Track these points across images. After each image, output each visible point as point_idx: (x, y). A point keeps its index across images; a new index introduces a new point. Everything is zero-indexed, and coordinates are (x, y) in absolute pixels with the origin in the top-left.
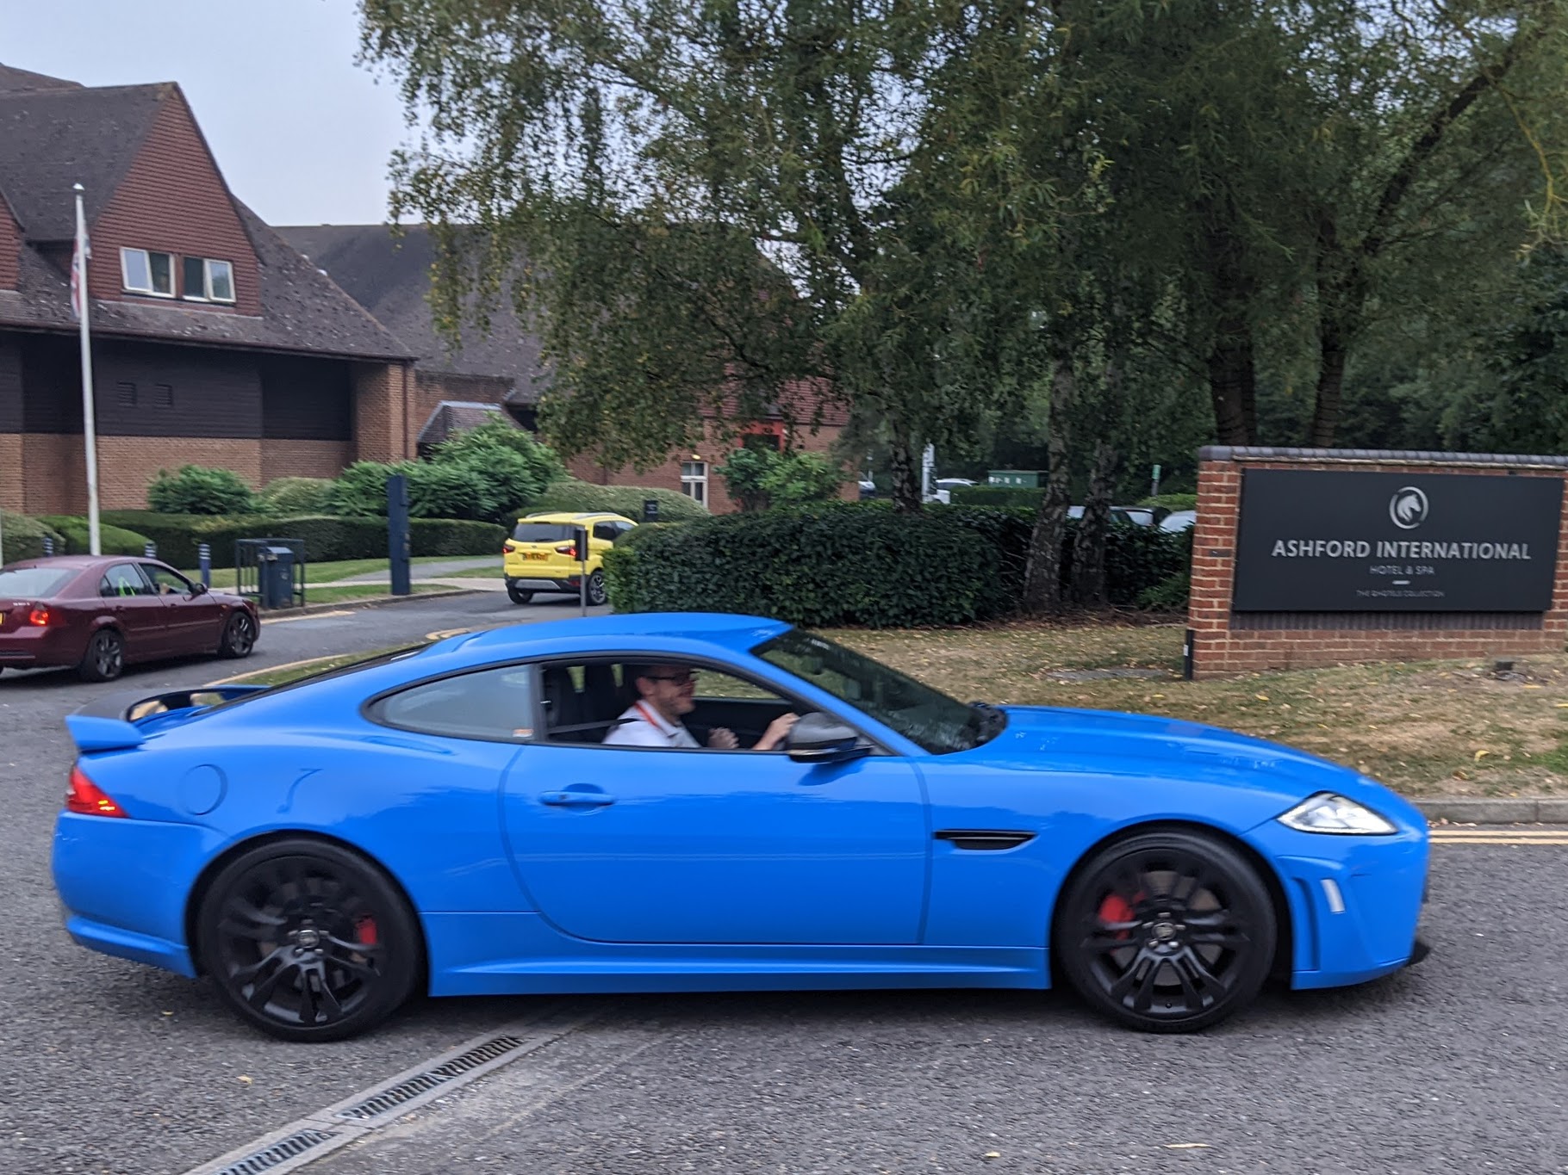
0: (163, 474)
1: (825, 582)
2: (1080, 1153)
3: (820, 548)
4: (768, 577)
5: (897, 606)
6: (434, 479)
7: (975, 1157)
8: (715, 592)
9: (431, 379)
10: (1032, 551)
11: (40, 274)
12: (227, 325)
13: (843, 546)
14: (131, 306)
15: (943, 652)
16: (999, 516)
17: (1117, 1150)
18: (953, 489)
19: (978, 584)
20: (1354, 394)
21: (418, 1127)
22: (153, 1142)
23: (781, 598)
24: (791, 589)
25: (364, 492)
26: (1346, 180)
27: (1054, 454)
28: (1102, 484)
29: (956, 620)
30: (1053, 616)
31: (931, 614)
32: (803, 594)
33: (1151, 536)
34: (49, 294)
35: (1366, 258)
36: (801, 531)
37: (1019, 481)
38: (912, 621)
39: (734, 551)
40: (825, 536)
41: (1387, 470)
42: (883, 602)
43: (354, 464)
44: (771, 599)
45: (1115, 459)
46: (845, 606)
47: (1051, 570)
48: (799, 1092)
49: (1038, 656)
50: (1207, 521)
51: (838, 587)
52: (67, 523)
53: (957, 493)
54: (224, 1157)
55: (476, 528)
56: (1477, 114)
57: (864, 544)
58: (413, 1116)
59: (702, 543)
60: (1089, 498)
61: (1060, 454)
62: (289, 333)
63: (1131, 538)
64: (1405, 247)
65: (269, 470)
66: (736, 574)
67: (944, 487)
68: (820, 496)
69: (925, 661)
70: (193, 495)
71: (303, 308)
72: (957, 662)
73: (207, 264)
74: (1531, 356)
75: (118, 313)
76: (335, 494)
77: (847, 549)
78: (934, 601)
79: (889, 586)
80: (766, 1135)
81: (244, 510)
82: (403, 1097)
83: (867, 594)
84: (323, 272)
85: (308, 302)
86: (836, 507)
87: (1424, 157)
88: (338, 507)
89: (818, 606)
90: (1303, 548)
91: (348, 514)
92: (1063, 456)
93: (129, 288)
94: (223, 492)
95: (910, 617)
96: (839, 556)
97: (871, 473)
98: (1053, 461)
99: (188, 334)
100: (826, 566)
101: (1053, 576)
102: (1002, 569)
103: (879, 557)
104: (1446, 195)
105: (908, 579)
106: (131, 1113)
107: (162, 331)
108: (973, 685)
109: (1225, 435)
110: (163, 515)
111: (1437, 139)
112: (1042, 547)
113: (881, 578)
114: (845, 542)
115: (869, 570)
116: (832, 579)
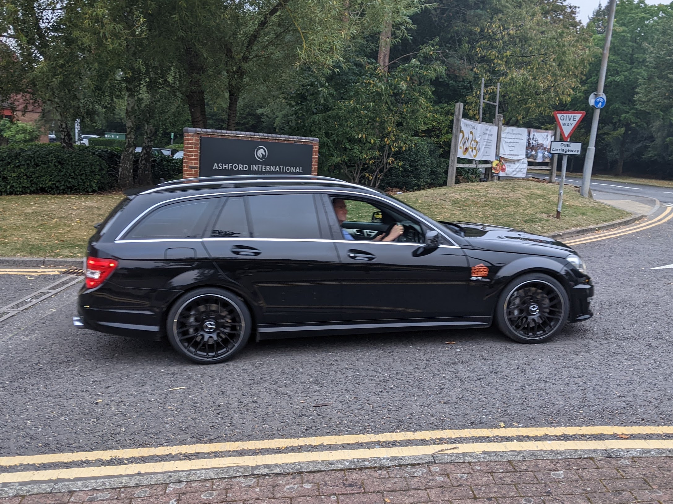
1: (31, 176)
2: (135, 396)
3: (28, 162)
4: (5, 173)
5: (64, 185)
7: (92, 403)
10: (121, 165)
13: (39, 161)
15: (83, 204)
16: (107, 151)
17: (150, 394)
18: (90, 140)
19: (98, 177)
20: (245, 111)
23: (12, 182)
24: (16, 178)
26: (235, 34)
27: (129, 128)
28: (149, 140)
29: (90, 191)
31: (79, 189)
32: (22, 180)
33: (169, 160)
35: (243, 63)
36: (20, 155)
37: (118, 137)
38: (71, 191)
40: (31, 157)
41: (253, 140)
42: (57, 184)
44: (7, 182)
45: (154, 130)
46: (41, 186)
47: (129, 172)
48: (16, 385)
50: (188, 155)
51: (37, 178)
53: (91, 141)
56: (280, 15)
57: (48, 161)
60: (144, 145)
61: (130, 127)
63: (161, 160)
64: (258, 60)
67: (86, 138)
68: (31, 140)
69: (75, 208)
72: (89, 208)
74: (302, 102)
77: (40, 163)
78: (80, 183)
79: (60, 177)
83: (50, 181)
86: (36, 145)
87: (262, 29)
89: (29, 185)
90: (224, 167)
92: (132, 128)
95: (69, 190)
96: (37, 165)
97: (54, 132)
98: (128, 130)
100: (31, 169)
101: (130, 174)
102: (108, 171)
103: (55, 166)
104: (271, 43)
105: (68, 175)
108: (96, 217)
109: (195, 123)
111: (267, 22)
112: (125, 163)
113: (56, 174)
114: (39, 159)
115: (50, 171)
116: (34, 174)
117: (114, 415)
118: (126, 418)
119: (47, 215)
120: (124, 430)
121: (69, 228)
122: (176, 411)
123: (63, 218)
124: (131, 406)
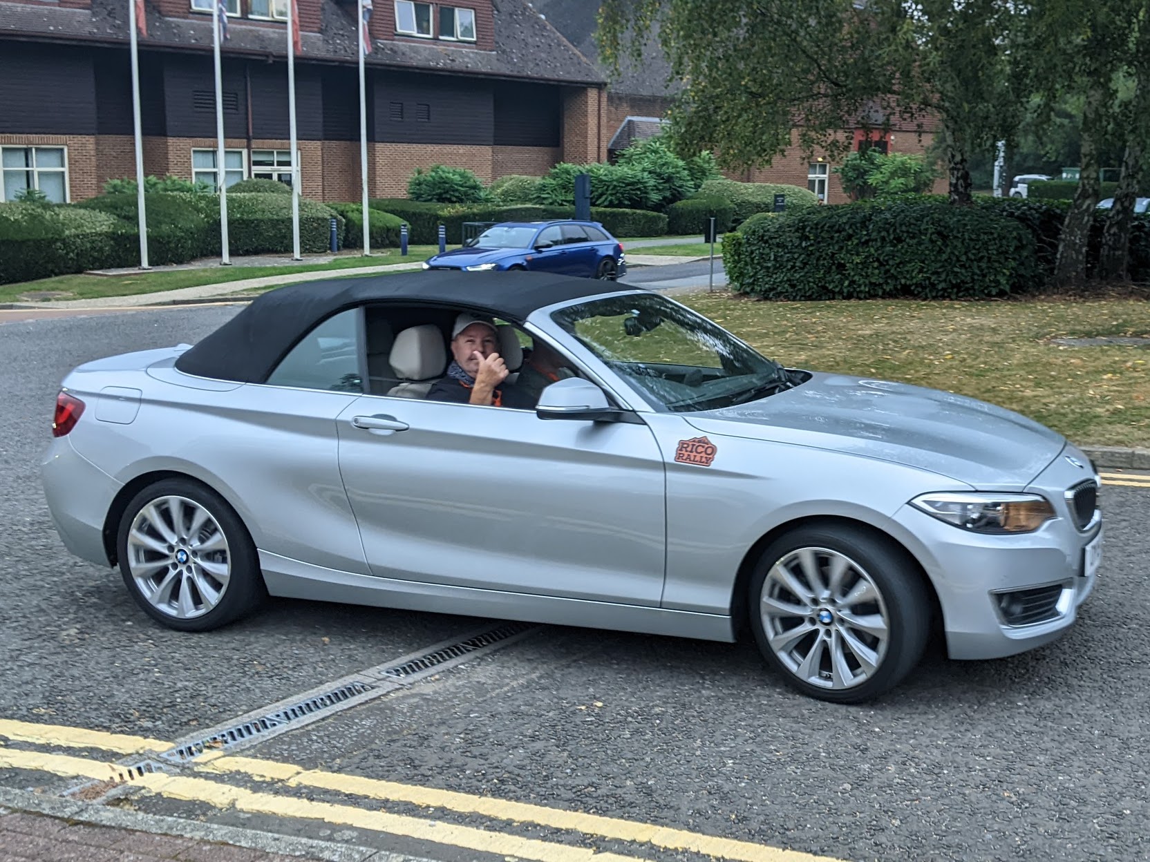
0: (419, 173)
1: (887, 261)
2: (944, 751)
3: (884, 233)
4: (842, 257)
5: (945, 281)
6: (615, 178)
7: (856, 747)
8: (800, 268)
9: (620, 99)
10: (1063, 236)
11: (337, 21)
12: (470, 58)
13: (903, 232)
14: (401, 45)
15: (969, 320)
16: (1040, 207)
17: (977, 752)
18: (1031, 185)
19: (1013, 264)
21: (437, 686)
22: (244, 684)
23: (852, 274)
24: (860, 266)
25: (564, 187)
29: (994, 293)
30: (1079, 291)
31: (973, 288)
32: (870, 271)
34: (343, 35)
36: (870, 220)
37: (1073, 176)
38: (957, 293)
39: (816, 236)
40: (889, 224)
42: (933, 278)
43: (557, 165)
44: (844, 275)
46: (903, 281)
47: (1079, 252)
49: (1050, 325)
51: (898, 265)
52: (347, 208)
54: (290, 699)
55: (644, 215)
57: (920, 231)
58: (437, 677)
59: (793, 229)
60: (1118, 192)
61: (1089, 154)
62: (515, 64)
65: (498, 169)
66: (817, 254)
68: (916, 190)
69: (951, 328)
70: (439, 188)
71: (526, 44)
72: (978, 329)
73: (457, 10)
75: (391, 49)
76: (543, 188)
77: (905, 235)
78: (976, 277)
79: (939, 265)
80: (695, 714)
81: (476, 200)
82: (435, 662)
83: (921, 271)
84: (543, 17)
85: (530, 40)
88: (544, 199)
89: (881, 281)
91: (551, 204)
92: (1093, 157)
93: (399, 31)
94: (461, 186)
95: (955, 290)
96: (899, 240)
98: (1084, 161)
99: (441, 65)
100: (888, 248)
101: (1081, 257)
102: (1036, 251)
103: (931, 241)
105: (954, 259)
106: (238, 660)
107: (422, 64)
110: (418, 203)
112: (1072, 233)
113: (933, 258)
114: (904, 228)
115: (923, 251)
116: (893, 259)
117: (890, 786)
118: (909, 797)
119: (895, 341)
120: (897, 823)
121: (928, 370)
122: (1019, 806)
123: (922, 347)
124: (929, 772)
